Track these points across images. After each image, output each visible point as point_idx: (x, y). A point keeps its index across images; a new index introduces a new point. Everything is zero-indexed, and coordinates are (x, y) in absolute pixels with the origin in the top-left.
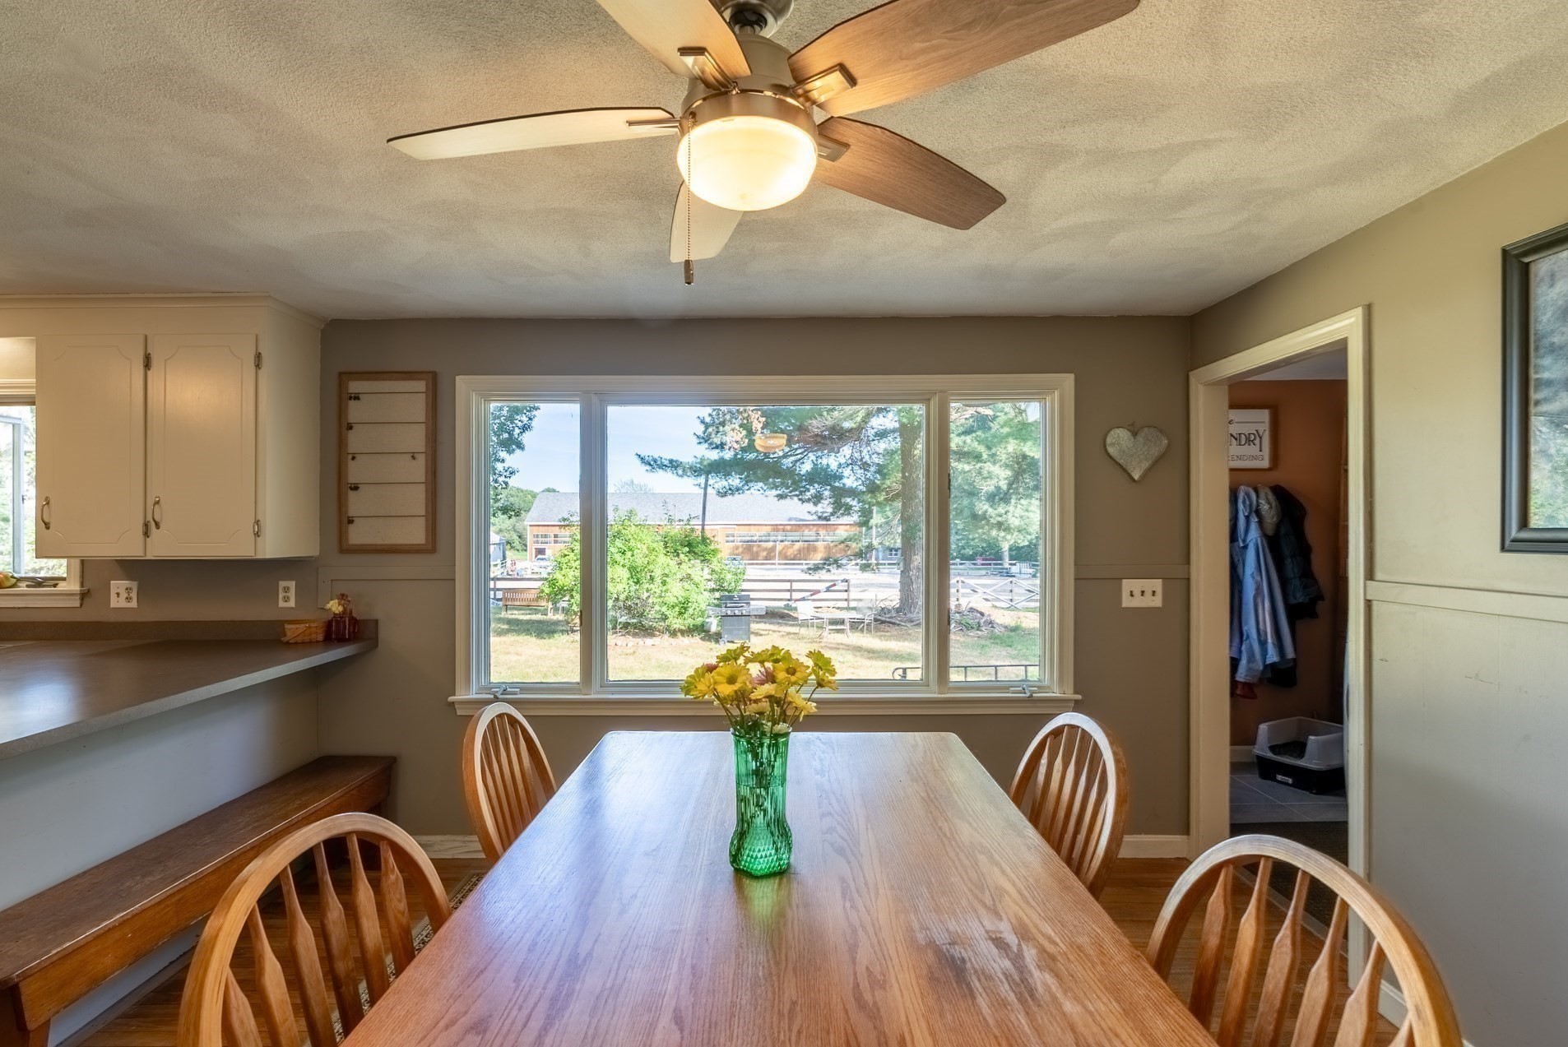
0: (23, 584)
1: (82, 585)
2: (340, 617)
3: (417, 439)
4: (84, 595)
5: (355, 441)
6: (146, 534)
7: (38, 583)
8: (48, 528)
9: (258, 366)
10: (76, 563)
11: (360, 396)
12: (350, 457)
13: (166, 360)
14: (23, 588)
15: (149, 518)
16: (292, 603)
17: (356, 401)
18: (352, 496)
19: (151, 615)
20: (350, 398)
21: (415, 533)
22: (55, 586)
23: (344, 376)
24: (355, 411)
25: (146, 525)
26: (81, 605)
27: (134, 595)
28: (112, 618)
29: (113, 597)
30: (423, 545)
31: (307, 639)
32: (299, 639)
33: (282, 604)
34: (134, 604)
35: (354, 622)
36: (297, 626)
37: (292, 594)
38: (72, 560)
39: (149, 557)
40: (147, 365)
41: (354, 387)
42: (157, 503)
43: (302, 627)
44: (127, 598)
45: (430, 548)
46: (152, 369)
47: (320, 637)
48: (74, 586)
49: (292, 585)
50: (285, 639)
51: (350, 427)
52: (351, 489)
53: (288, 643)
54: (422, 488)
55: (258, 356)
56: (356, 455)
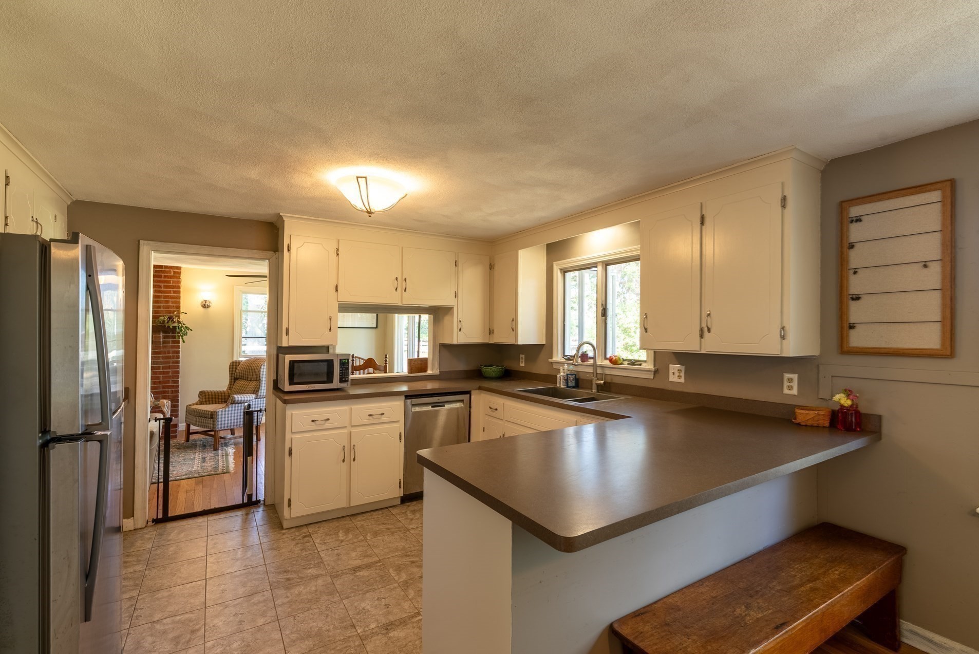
0: (626, 363)
1: (654, 367)
2: (847, 410)
3: (931, 247)
4: (656, 372)
5: (855, 258)
6: (702, 336)
7: (633, 363)
8: (646, 332)
9: (784, 206)
10: (652, 352)
11: (862, 218)
12: (852, 271)
13: (714, 217)
14: (625, 365)
15: (704, 325)
16: (795, 391)
17: (859, 223)
18: (854, 306)
19: (692, 389)
20: (852, 221)
21: (931, 338)
22: (640, 365)
23: (843, 206)
24: (855, 232)
25: (702, 330)
26: (654, 377)
27: (682, 374)
28: (670, 388)
29: (671, 374)
30: (937, 350)
31: (815, 424)
32: (809, 423)
33: (786, 391)
34: (682, 380)
35: (858, 414)
36: (807, 412)
37: (795, 385)
38: (650, 351)
39: (703, 352)
40: (702, 222)
41: (854, 211)
42: (709, 315)
43: (812, 414)
44: (678, 376)
45: (948, 353)
46: (705, 225)
47: (827, 424)
48: (650, 366)
49: (795, 377)
50: (797, 421)
51: (852, 246)
52: (853, 299)
53: (799, 424)
54: (937, 296)
55: (784, 199)
56: (856, 270)
